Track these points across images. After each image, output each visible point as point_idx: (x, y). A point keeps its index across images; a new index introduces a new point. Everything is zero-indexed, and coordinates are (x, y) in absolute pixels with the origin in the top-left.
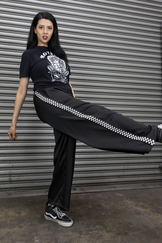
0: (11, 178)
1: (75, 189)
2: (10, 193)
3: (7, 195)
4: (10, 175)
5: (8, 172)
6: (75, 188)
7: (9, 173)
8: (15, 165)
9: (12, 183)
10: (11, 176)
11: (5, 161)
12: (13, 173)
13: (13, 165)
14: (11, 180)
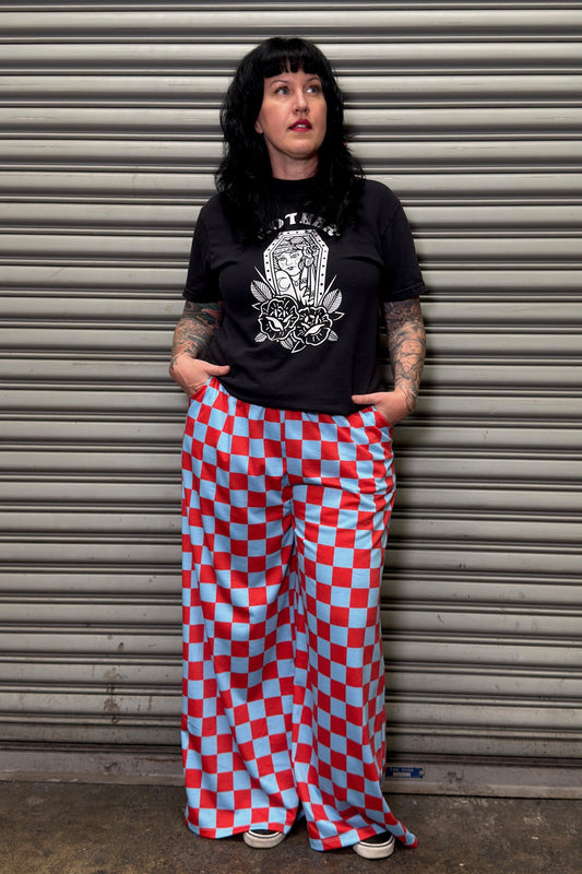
0: (117, 699)
1: (416, 773)
2: (116, 764)
3: (102, 769)
4: (111, 685)
5: (99, 672)
6: (418, 766)
7: (106, 680)
8: (132, 642)
9: (121, 722)
10: (116, 691)
11: (88, 624)
12: (125, 680)
13: (122, 644)
14: (115, 710)
